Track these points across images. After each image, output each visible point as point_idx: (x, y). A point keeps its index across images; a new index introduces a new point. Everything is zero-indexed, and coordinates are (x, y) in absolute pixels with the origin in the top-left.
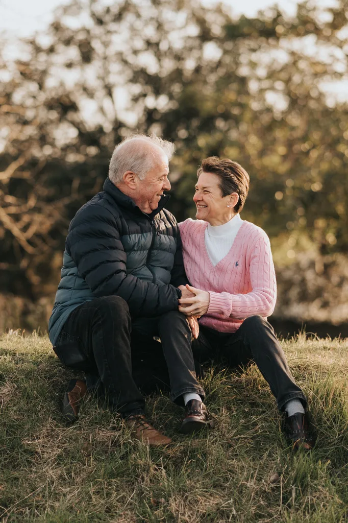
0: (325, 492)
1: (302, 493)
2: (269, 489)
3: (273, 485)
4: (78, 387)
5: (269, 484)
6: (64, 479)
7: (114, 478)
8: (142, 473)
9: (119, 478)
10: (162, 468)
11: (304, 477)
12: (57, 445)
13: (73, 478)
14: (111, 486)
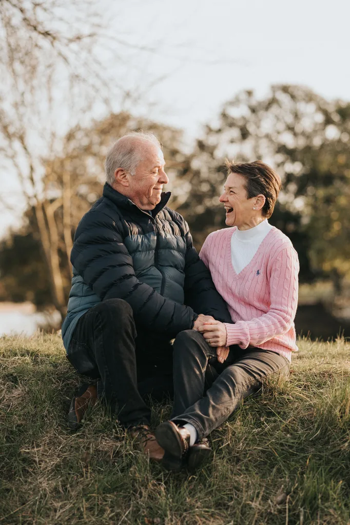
0: (336, 516)
1: (311, 516)
2: (275, 511)
3: (279, 507)
4: (89, 392)
5: (275, 505)
6: (59, 492)
7: (109, 493)
8: (140, 488)
9: (115, 493)
10: (163, 483)
11: (315, 498)
12: (57, 454)
13: (69, 491)
14: (106, 501)
